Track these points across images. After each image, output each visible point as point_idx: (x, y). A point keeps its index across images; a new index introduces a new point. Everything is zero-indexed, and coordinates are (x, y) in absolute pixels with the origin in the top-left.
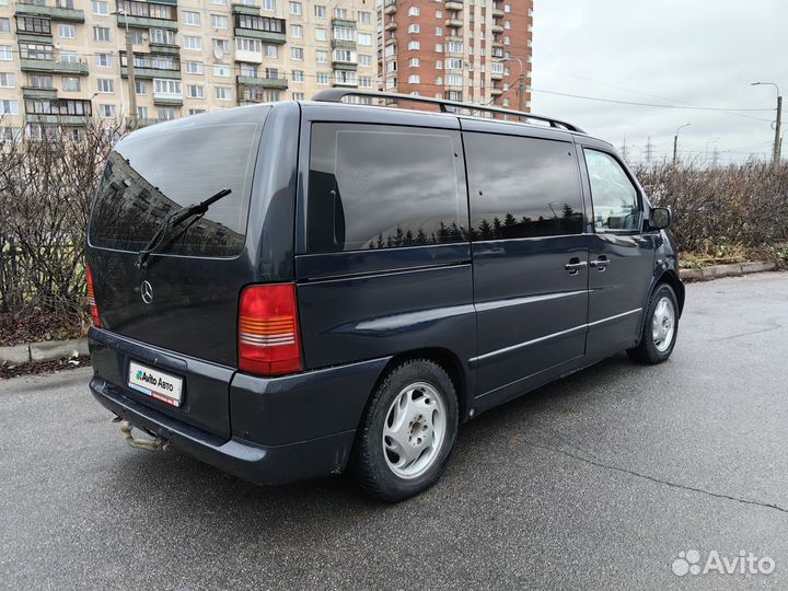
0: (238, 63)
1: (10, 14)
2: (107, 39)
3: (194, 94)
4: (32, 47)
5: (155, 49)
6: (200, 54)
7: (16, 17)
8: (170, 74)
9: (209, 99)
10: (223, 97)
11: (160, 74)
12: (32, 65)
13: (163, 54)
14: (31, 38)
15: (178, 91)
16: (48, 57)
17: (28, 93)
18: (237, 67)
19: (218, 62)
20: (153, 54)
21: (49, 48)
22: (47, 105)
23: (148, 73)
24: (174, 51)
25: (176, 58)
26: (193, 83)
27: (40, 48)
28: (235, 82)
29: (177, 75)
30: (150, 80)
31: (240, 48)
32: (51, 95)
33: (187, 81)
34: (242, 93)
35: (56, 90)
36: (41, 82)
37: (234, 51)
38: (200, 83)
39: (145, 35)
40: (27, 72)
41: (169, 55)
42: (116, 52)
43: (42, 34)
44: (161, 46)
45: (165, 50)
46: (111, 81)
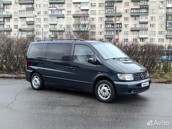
0: (168, 8)
1: (104, 2)
2: (128, 5)
3: (152, 19)
4: (108, 10)
5: (141, 7)
6: (155, 7)
7: (105, 2)
8: (145, 14)
9: (157, 21)
10: (162, 19)
11: (142, 14)
12: (108, 15)
13: (143, 8)
14: (109, 8)
15: (147, 19)
16: (112, 12)
17: (106, 22)
18: (167, 9)
19: (161, 8)
20: (141, 8)
21: (112, 10)
22: (110, 25)
23: (139, 14)
24: (147, 7)
25: (147, 9)
26: (152, 16)
27: (111, 10)
28: (166, 14)
29: (147, 14)
30: (139, 16)
31: (169, 3)
32: (112, 23)
33: (150, 15)
34: (168, 18)
35: (113, 21)
36: (110, 19)
37: (167, 4)
38: (154, 16)
39: (139, 3)
40: (107, 17)
41: (145, 8)
42: (130, 9)
43: (111, 6)
44: (143, 6)
45: (144, 7)
46: (128, 17)
